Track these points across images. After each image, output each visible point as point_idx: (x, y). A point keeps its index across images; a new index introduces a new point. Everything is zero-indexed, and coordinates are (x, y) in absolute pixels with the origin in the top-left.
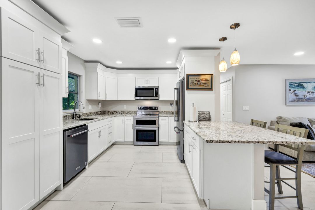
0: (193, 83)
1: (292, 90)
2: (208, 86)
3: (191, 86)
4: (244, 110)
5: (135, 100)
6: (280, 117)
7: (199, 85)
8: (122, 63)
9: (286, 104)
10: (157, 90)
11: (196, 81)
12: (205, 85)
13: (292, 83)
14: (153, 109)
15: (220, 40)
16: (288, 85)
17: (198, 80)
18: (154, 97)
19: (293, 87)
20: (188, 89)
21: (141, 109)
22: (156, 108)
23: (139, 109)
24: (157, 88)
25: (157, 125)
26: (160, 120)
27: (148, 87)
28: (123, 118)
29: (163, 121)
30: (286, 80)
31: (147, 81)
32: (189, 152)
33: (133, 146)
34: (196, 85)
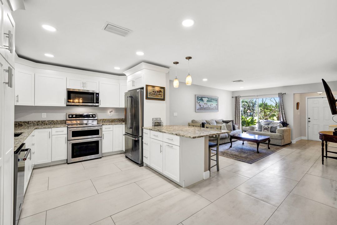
0: (151, 94)
1: (198, 102)
2: (161, 97)
3: (149, 96)
4: (174, 116)
5: (65, 105)
6: (194, 120)
7: (155, 95)
8: (55, 56)
9: (195, 112)
10: (97, 95)
11: (153, 92)
12: (160, 96)
13: (198, 97)
14: (90, 117)
15: (174, 63)
16: (196, 99)
17: (154, 91)
18: (94, 103)
19: (198, 100)
20: (147, 98)
21: (73, 118)
22: (94, 116)
23: (69, 117)
24: (98, 94)
25: (100, 135)
26: (103, 129)
27: (86, 91)
28: (50, 130)
29: (106, 130)
30: (195, 95)
31: (84, 84)
32: (161, 151)
33: (66, 165)
34: (154, 95)
